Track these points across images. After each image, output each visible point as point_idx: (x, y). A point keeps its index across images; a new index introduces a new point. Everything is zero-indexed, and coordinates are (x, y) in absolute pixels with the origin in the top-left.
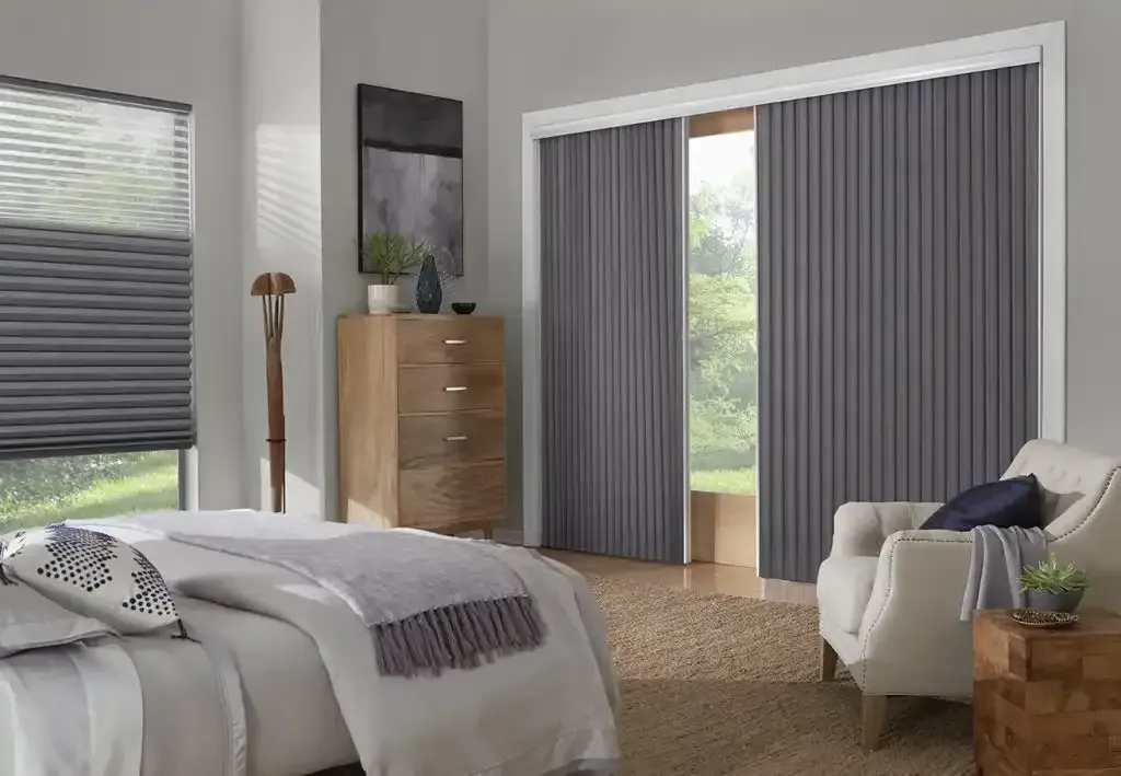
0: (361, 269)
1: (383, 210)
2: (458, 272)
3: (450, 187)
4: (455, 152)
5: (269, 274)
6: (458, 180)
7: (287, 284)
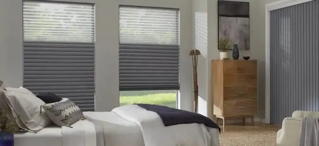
0: (218, 49)
1: (225, 33)
2: (247, 48)
3: (246, 26)
4: (248, 16)
5: (194, 50)
6: (248, 24)
7: (198, 52)
